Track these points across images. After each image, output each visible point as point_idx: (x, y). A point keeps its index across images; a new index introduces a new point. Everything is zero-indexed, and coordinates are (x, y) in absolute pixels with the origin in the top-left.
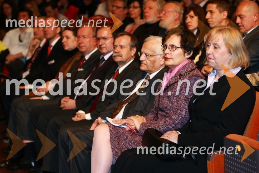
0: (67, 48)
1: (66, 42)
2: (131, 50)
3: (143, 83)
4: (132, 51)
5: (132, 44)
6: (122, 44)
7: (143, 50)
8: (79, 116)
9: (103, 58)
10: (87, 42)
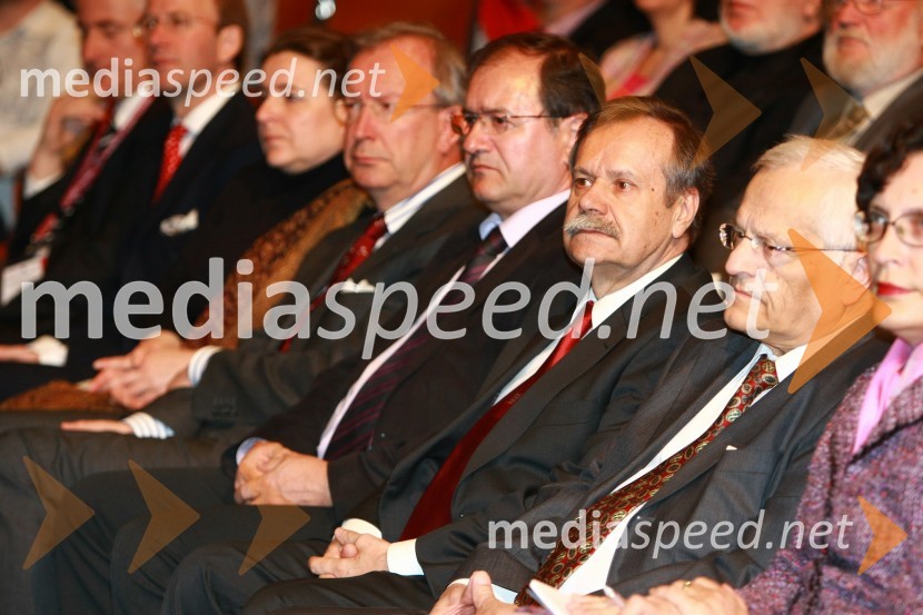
0: (281, 156)
1: (281, 121)
2: (670, 202)
3: (732, 402)
4: (678, 209)
5: (681, 170)
6: (622, 166)
7: (746, 215)
8: (350, 549)
9: (496, 232)
10: (401, 134)
